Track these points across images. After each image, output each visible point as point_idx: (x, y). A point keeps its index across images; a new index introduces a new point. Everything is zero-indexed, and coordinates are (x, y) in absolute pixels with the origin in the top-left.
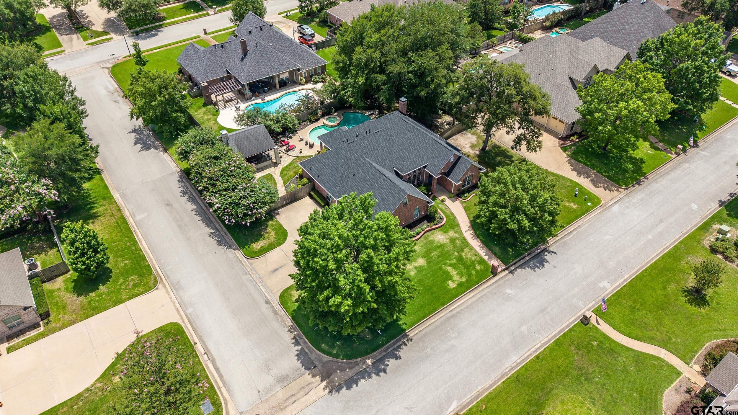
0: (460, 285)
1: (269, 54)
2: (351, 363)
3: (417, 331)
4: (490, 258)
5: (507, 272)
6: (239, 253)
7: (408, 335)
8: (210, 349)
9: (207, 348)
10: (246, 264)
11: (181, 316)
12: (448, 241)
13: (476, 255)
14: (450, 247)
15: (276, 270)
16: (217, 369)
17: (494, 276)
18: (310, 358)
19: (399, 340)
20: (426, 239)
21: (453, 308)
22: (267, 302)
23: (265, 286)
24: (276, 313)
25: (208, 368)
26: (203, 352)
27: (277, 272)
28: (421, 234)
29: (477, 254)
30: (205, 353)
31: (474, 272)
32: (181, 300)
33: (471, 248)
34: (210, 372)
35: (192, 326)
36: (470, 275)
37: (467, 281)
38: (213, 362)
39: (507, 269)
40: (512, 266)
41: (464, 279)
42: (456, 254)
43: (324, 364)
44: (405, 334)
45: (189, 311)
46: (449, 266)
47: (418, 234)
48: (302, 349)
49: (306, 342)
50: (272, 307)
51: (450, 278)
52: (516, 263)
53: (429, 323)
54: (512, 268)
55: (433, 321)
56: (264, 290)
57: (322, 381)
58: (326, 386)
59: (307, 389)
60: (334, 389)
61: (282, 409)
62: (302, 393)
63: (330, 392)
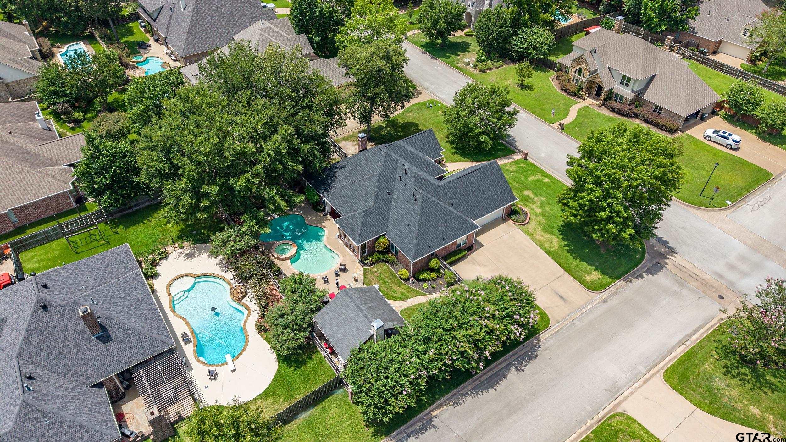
1: (111, 294)
4: (512, 158)
6: (544, 336)
8: (677, 341)
9: (678, 343)
10: (558, 326)
13: (511, 164)
15: (561, 297)
16: (696, 331)
18: (652, 266)
22: (605, 301)
23: (584, 306)
24: (615, 294)
25: (697, 339)
26: (683, 346)
27: (564, 297)
30: (684, 344)
31: (529, 168)
32: (631, 381)
33: (504, 165)
34: (701, 336)
35: (659, 363)
36: (533, 171)
38: (690, 336)
41: (539, 174)
42: (512, 173)
43: (653, 258)
45: (642, 369)
46: (527, 179)
48: (644, 272)
49: (637, 270)
50: (609, 297)
51: (541, 180)
54: (517, 150)
56: (590, 306)
57: (668, 259)
58: (672, 256)
59: (681, 267)
60: (672, 251)
61: (706, 282)
62: (685, 270)
63: (676, 253)
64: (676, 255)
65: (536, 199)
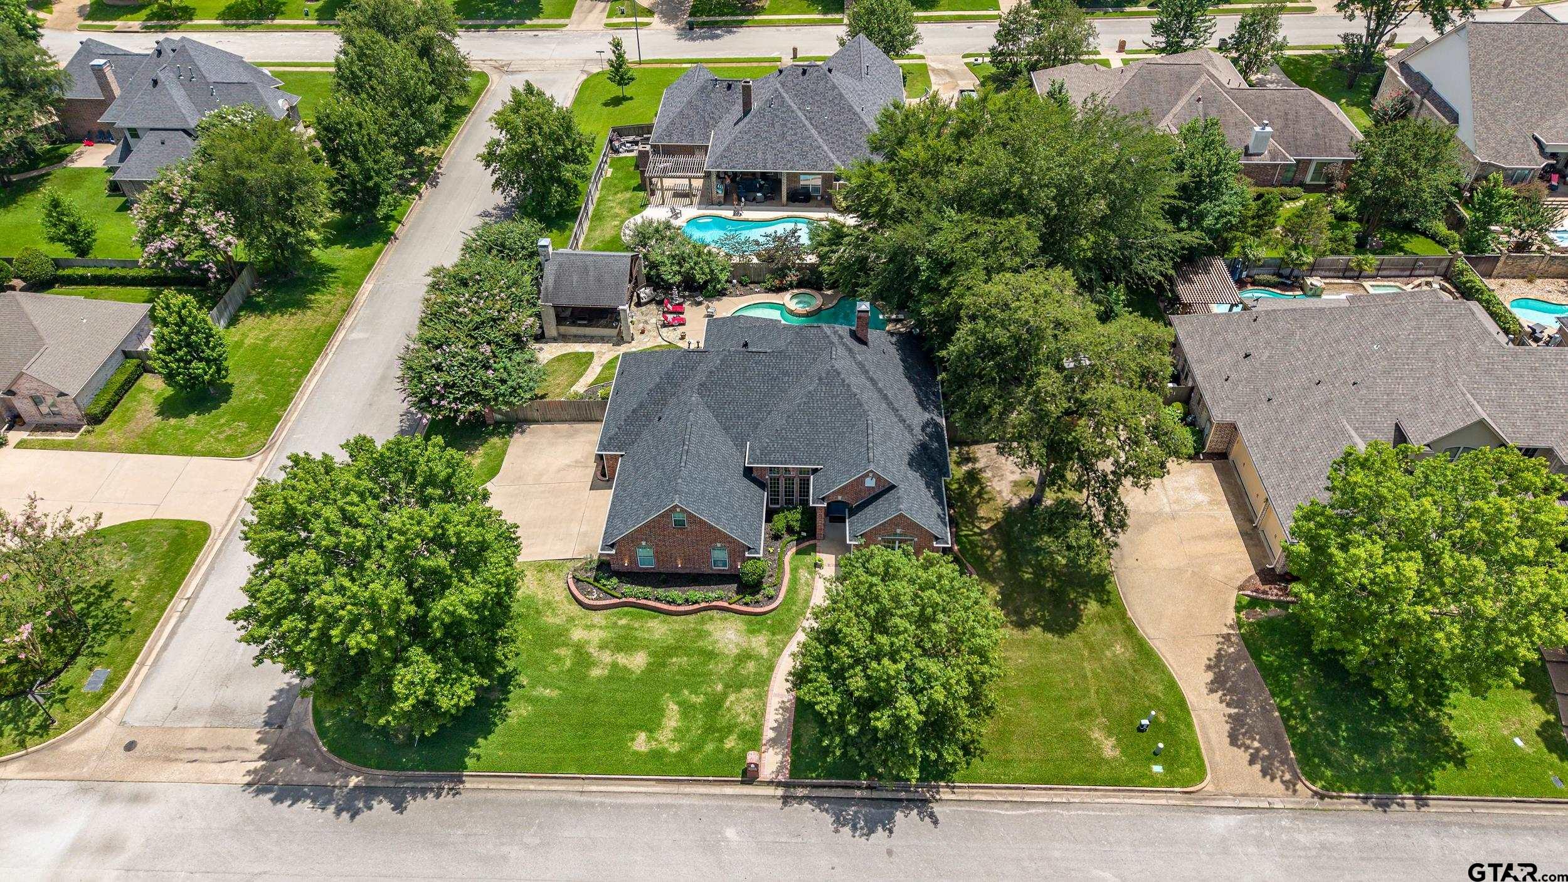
0: (657, 755)
1: (789, 125)
2: (330, 761)
3: (484, 786)
5: (780, 792)
7: (463, 782)
8: (201, 595)
9: (199, 593)
11: (228, 520)
12: (736, 651)
13: (754, 716)
14: (721, 668)
16: (173, 633)
17: (743, 783)
18: (290, 707)
19: (438, 779)
20: (703, 622)
21: (594, 788)
25: (167, 623)
26: (188, 595)
28: (696, 606)
29: (758, 716)
30: (189, 599)
31: (710, 747)
33: (762, 697)
34: (161, 632)
36: (696, 747)
37: (678, 755)
38: (181, 619)
39: (786, 785)
40: (804, 786)
41: (675, 748)
42: (720, 687)
43: (298, 732)
44: (461, 776)
46: (679, 704)
47: (687, 601)
51: (651, 727)
52: (823, 786)
53: (520, 787)
54: (800, 792)
55: (532, 787)
57: (262, 758)
58: (255, 771)
59: (229, 755)
60: (259, 784)
61: (168, 760)
62: (218, 755)
63: (249, 785)
64: (248, 779)
65: (607, 657)
